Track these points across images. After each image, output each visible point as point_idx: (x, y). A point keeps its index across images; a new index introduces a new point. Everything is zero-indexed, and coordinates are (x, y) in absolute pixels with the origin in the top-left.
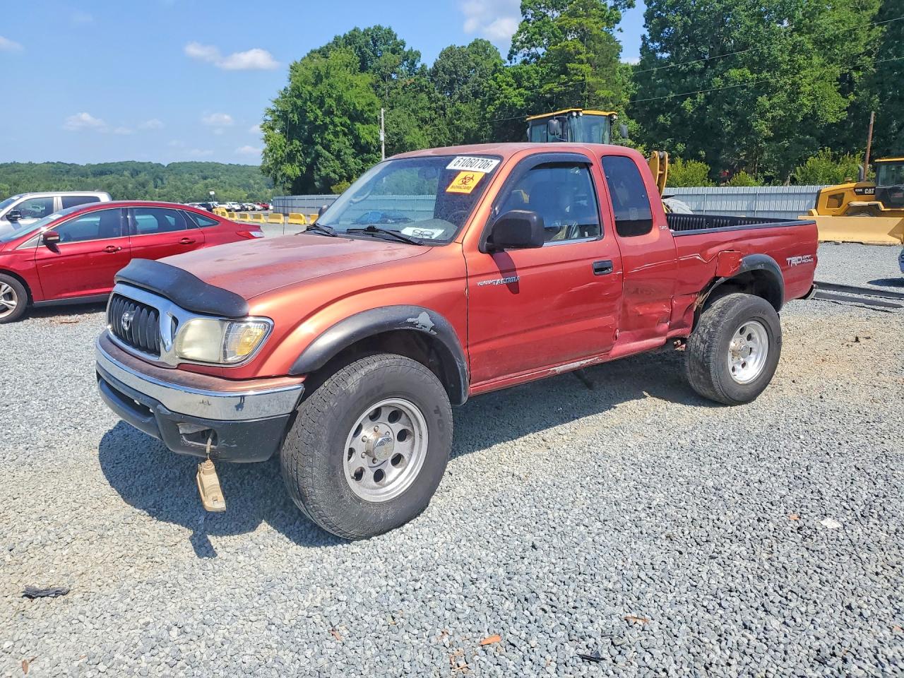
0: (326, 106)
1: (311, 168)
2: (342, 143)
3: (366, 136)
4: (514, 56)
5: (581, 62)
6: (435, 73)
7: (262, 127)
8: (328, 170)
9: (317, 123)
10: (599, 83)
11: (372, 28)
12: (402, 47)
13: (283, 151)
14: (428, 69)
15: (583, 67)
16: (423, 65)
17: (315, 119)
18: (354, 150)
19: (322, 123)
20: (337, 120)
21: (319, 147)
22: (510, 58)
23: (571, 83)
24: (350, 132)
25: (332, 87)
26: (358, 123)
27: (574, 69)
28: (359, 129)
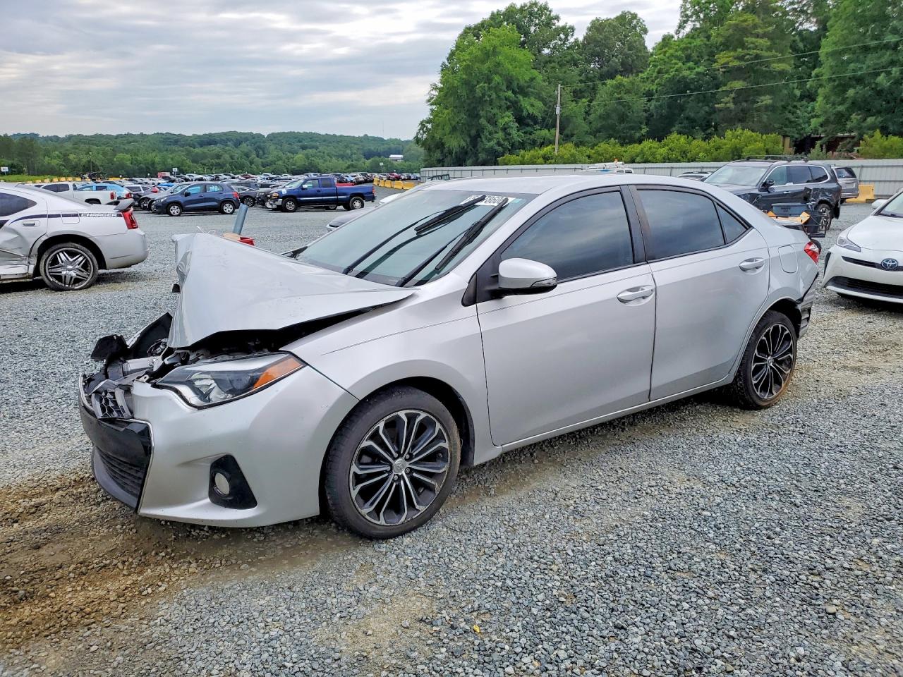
0: (494, 82)
1: (475, 140)
2: (508, 118)
3: (528, 107)
4: (682, 31)
5: (757, 36)
6: (585, 45)
8: (492, 143)
11: (528, 4)
12: (556, 21)
13: (451, 125)
14: (580, 42)
15: (761, 41)
16: (575, 40)
17: (484, 95)
19: (488, 99)
20: (501, 94)
21: (483, 121)
22: (678, 32)
23: (748, 56)
25: (499, 64)
26: (521, 98)
27: (752, 43)
28: (522, 103)
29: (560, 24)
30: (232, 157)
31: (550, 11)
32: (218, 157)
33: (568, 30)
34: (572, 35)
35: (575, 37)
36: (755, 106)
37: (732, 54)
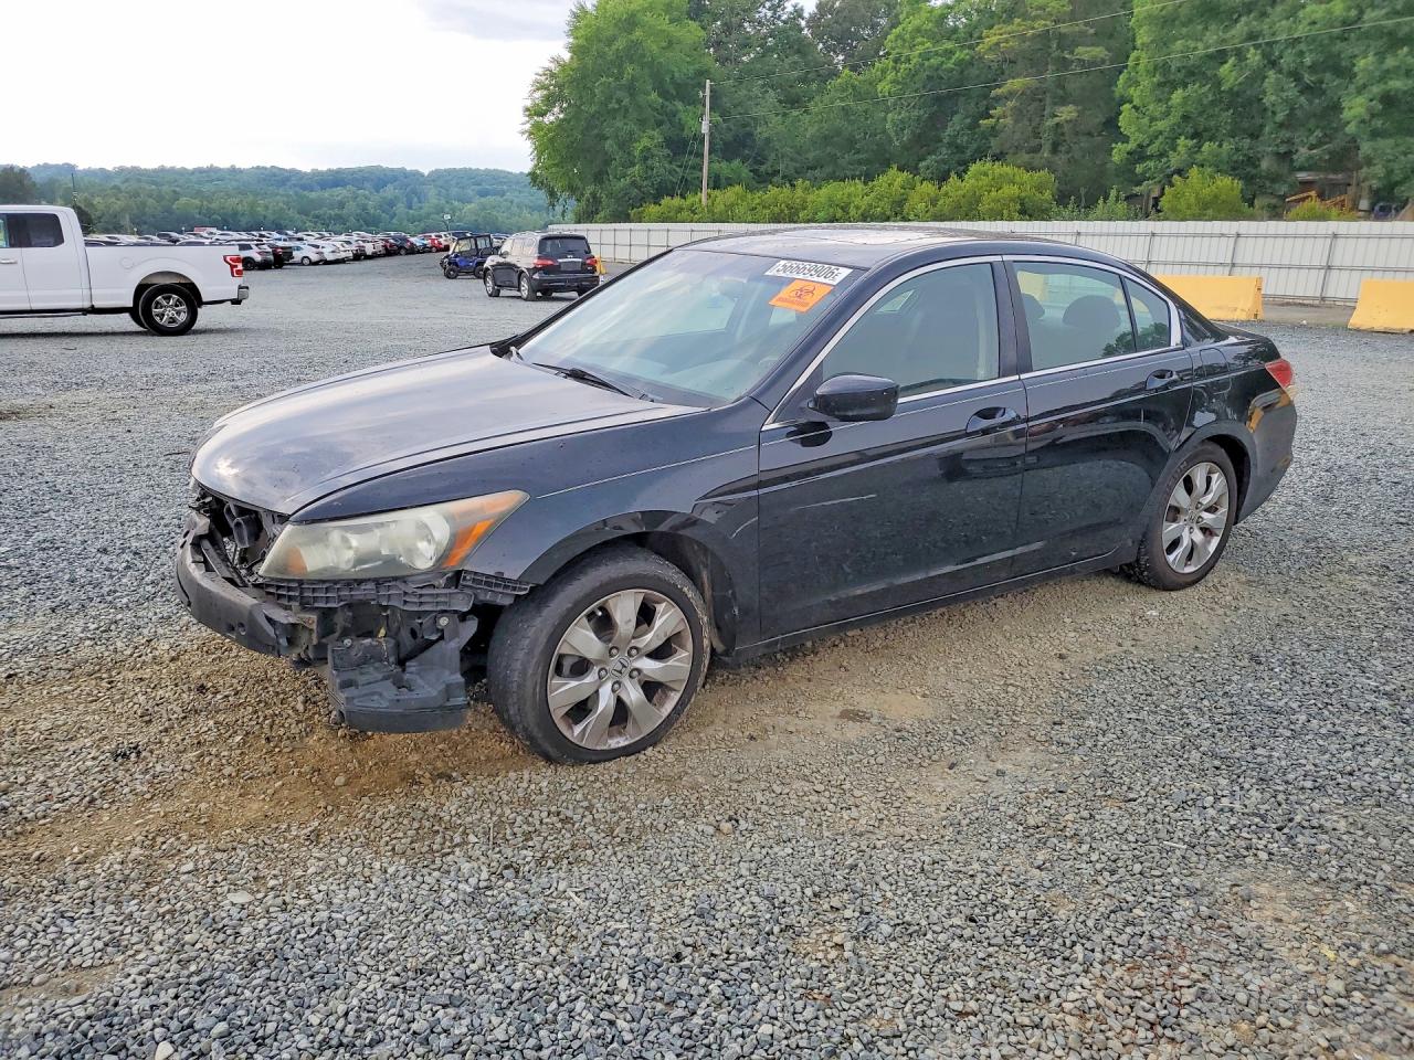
0: (627, 76)
1: (599, 177)
2: (650, 140)
6: (814, 22)
7: (527, 109)
8: (624, 183)
9: (610, 106)
10: (1083, 34)
14: (806, 15)
15: (1054, 3)
16: (795, 7)
17: (609, 99)
18: (667, 151)
20: (641, 99)
23: (1031, 33)
24: (665, 118)
25: (636, 44)
26: (679, 105)
27: (1040, 8)
28: (682, 116)
32: (342, 205)
36: (1050, 123)
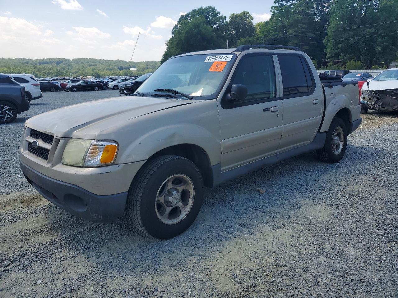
11: (208, 7)
15: (304, 25)
23: (299, 31)
25: (200, 31)
27: (301, 26)
29: (220, 15)
30: (57, 70)
31: (216, 10)
33: (224, 18)
34: (225, 20)
35: (226, 21)
37: (293, 30)
